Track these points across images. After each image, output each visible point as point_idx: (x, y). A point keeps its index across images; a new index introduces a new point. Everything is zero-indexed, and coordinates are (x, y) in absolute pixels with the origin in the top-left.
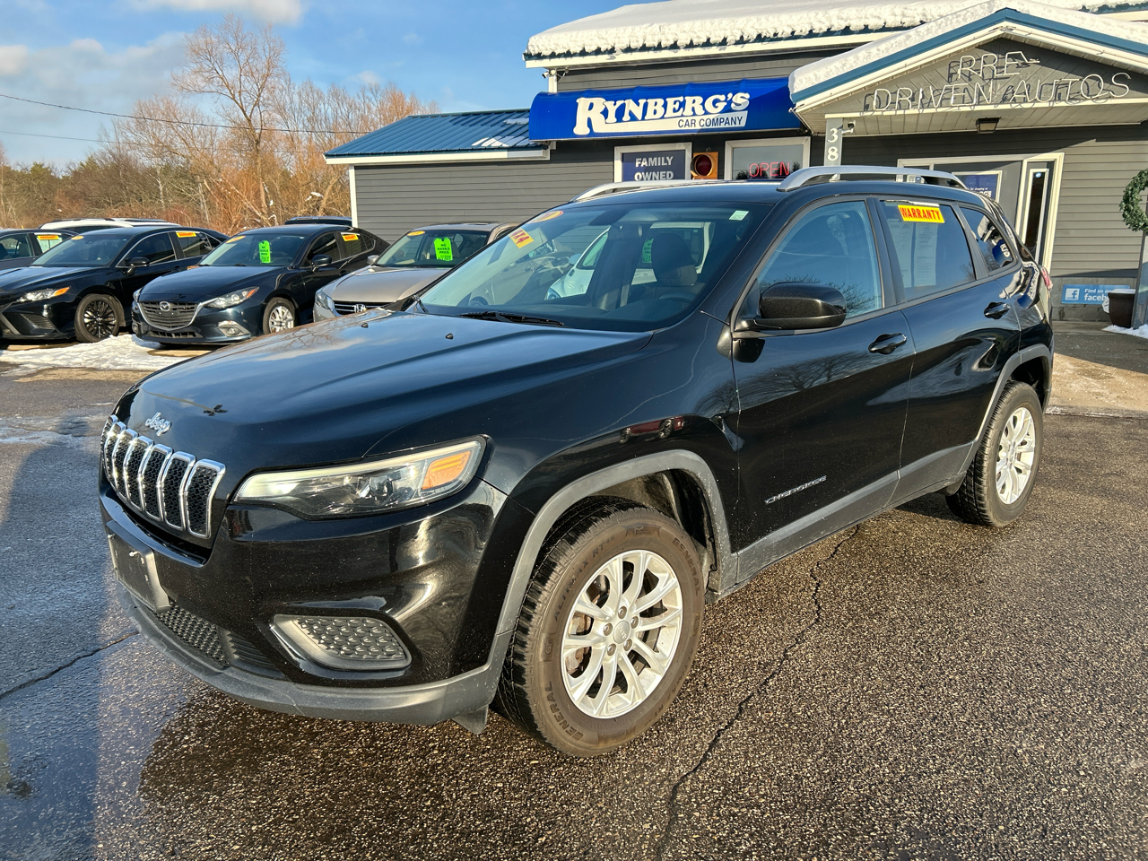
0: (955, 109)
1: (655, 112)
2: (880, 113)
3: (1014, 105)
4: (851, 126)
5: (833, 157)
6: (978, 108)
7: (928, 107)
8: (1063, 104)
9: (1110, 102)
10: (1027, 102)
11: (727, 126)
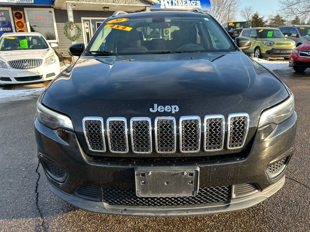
0: (102, 3)
1: (180, 4)
2: (82, 2)
3: (116, 4)
4: (75, 5)
5: (71, 15)
6: (107, 4)
7: (95, 2)
8: (126, 5)
9: (136, 5)
10: (119, 3)
11: (27, 2)
